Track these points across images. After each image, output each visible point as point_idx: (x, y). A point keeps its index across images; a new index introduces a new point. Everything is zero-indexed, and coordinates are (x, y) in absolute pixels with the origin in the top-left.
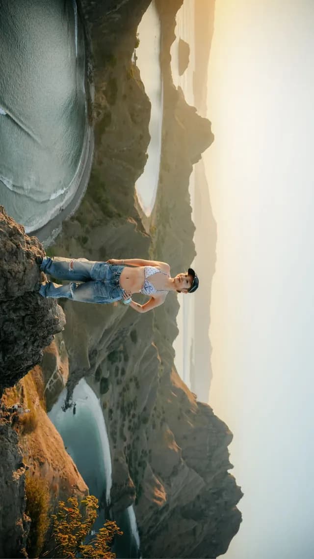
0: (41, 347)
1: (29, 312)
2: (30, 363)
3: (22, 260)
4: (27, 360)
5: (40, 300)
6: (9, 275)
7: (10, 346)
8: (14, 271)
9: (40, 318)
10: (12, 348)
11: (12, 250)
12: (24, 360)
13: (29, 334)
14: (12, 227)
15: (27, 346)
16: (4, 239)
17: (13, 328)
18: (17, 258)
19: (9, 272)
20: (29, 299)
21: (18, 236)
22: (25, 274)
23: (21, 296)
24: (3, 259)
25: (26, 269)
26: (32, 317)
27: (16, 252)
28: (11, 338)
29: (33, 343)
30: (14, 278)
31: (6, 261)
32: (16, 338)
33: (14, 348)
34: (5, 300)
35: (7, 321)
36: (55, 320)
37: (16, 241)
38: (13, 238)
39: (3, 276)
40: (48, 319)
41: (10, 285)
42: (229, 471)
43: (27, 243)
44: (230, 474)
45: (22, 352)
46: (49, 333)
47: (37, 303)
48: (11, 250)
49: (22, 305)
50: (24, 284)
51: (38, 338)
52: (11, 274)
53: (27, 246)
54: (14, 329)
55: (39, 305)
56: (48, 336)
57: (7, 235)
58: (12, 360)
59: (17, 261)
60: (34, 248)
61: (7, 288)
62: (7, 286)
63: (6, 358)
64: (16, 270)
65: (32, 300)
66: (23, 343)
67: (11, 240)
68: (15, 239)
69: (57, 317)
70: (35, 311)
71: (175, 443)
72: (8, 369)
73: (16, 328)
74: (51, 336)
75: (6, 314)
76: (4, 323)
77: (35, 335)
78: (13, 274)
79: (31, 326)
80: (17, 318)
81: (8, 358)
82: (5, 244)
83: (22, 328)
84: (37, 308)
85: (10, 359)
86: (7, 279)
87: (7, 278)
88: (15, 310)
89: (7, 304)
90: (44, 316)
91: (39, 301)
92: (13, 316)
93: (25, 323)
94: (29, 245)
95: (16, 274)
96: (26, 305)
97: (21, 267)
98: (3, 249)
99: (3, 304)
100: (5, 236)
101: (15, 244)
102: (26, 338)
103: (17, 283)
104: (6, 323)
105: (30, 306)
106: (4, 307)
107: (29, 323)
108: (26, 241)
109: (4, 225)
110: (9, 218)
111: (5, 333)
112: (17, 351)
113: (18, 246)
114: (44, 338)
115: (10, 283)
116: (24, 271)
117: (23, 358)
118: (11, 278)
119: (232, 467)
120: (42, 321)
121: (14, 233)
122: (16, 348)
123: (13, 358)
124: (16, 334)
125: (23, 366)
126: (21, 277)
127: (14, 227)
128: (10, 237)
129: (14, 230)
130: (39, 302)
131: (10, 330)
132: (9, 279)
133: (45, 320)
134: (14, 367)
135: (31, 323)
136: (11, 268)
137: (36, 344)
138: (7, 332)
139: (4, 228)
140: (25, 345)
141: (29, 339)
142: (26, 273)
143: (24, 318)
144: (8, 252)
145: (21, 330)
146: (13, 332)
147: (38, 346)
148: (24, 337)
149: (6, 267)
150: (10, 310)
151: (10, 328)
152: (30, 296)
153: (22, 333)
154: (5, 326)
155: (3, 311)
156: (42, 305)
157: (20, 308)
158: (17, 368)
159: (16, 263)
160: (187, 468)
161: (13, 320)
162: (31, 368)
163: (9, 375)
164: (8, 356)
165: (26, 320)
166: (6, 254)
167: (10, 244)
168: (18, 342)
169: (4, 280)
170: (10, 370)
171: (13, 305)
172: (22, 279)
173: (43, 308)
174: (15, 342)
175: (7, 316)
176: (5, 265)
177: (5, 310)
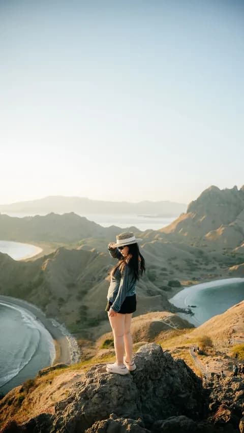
0: (173, 361)
1: (148, 377)
2: (185, 370)
3: (108, 388)
4: (184, 372)
6: (122, 399)
7: (174, 389)
8: (118, 395)
9: (153, 367)
11: (100, 397)
12: (183, 375)
13: (164, 374)
14: (80, 397)
15: (173, 374)
16: (90, 404)
17: (160, 388)
18: (106, 393)
19: (119, 399)
20: (138, 378)
21: (87, 392)
22: (120, 385)
23: (136, 384)
24: (108, 405)
25: (115, 384)
26: (152, 373)
27: (102, 394)
28: (168, 389)
29: (170, 369)
30: (123, 394)
31: (109, 403)
32: (168, 384)
33: (176, 386)
35: (155, 394)
36: (153, 353)
37: (92, 394)
38: (89, 397)
39: (122, 404)
40: (153, 359)
41: (130, 398)
42: (239, 189)
44: (241, 189)
46: (162, 356)
47: (142, 371)
48: (100, 399)
49: (143, 384)
50: (128, 385)
51: (167, 365)
52: (120, 398)
53: (95, 382)
55: (143, 369)
56: (165, 358)
57: (87, 402)
60: (96, 376)
62: (131, 401)
63: (184, 391)
64: (117, 393)
65: (139, 376)
66: (171, 378)
67: (91, 398)
68: (90, 394)
69: (151, 352)
70: (147, 371)
71: (218, 230)
72: (191, 388)
73: (160, 386)
74: (165, 354)
76: (157, 397)
78: (120, 396)
79: (159, 373)
80: (153, 386)
82: (95, 403)
83: (160, 380)
84: (145, 370)
85: (184, 388)
86: (125, 400)
88: (147, 388)
89: (143, 396)
90: (151, 365)
91: (140, 369)
92: (151, 389)
93: (156, 378)
94: (94, 381)
95: (120, 393)
96: (143, 380)
97: (114, 388)
98: (100, 406)
99: (143, 399)
100: (88, 404)
101: (94, 394)
102: (167, 376)
103: (128, 392)
104: (157, 394)
105: (144, 376)
106: (145, 398)
107: (156, 376)
109: (78, 405)
111: (165, 394)
113: (97, 392)
114: (166, 360)
115: (128, 398)
116: (117, 385)
118: (124, 397)
119: (236, 187)
120: (155, 365)
121: (85, 396)
122: (177, 384)
123: (183, 385)
124: (165, 385)
125: (188, 375)
126: (123, 389)
127: (79, 396)
128: (88, 399)
129: (82, 395)
131: (162, 391)
133: (153, 362)
134: (189, 383)
135: (156, 373)
136: (116, 398)
137: (171, 367)
139: (81, 405)
140: (172, 376)
141: (167, 373)
143: (152, 380)
144: (102, 401)
145: (162, 381)
146: (163, 388)
147: (172, 364)
148: (166, 377)
149: (115, 402)
150: (147, 393)
151: (160, 392)
152: (136, 377)
153: (163, 379)
154: (159, 396)
155: (148, 398)
156: (143, 366)
157: (146, 385)
158: (190, 380)
159: (110, 393)
160: (236, 222)
161: (154, 389)
163: (195, 386)
164: (181, 390)
165: (154, 378)
166: (103, 402)
167: (95, 398)
168: (171, 382)
169: (126, 403)
170: (191, 386)
171: (143, 390)
172: (124, 387)
173: (145, 365)
174: (171, 385)
175: (151, 395)
176: (113, 403)
177: (147, 396)
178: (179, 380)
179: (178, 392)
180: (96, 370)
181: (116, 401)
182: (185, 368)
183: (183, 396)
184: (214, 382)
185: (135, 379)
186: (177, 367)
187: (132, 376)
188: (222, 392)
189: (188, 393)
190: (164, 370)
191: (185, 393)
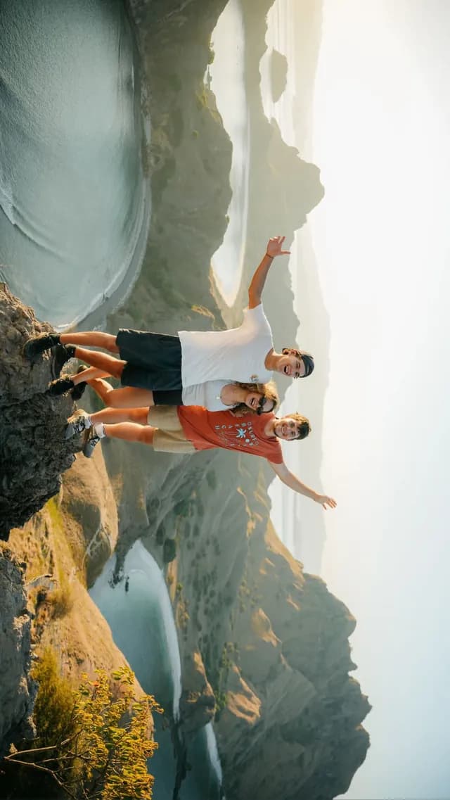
0: (59, 471)
1: (40, 422)
2: (44, 492)
4: (40, 488)
6: (11, 371)
7: (17, 468)
8: (18, 366)
9: (55, 429)
10: (19, 470)
11: (16, 338)
12: (36, 487)
13: (42, 452)
14: (15, 309)
15: (40, 469)
16: (6, 324)
17: (20, 443)
19: (11, 366)
20: (40, 403)
21: (24, 320)
22: (32, 369)
23: (30, 400)
24: (4, 350)
26: (45, 429)
27: (21, 341)
28: (18, 457)
29: (48, 464)
30: (19, 373)
31: (7, 352)
32: (24, 458)
33: (21, 470)
34: (9, 405)
35: (12, 433)
37: (22, 327)
38: (16, 322)
39: (3, 372)
41: (13, 384)
42: (351, 674)
43: (36, 330)
44: (352, 678)
45: (32, 477)
46: (69, 451)
47: (50, 409)
48: (13, 338)
49: (30, 412)
50: (32, 382)
51: (54, 458)
52: (14, 369)
54: (21, 445)
55: (52, 412)
56: (66, 456)
57: (9, 318)
58: (20, 487)
61: (9, 388)
62: (8, 385)
63: (12, 484)
65: (44, 406)
66: (34, 464)
67: (14, 326)
68: (20, 324)
70: (48, 420)
71: (271, 633)
72: (15, 500)
73: (23, 443)
74: (71, 456)
75: (10, 424)
76: (7, 436)
77: (49, 454)
78: (17, 368)
79: (44, 440)
80: (26, 430)
81: (15, 484)
82: (7, 331)
83: (32, 444)
84: (51, 416)
85: (16, 486)
86: (9, 376)
87: (9, 375)
88: (22, 418)
89: (11, 410)
91: (53, 406)
92: (20, 427)
93: (35, 436)
95: (21, 369)
96: (36, 411)
98: (3, 337)
99: (6, 410)
100: (6, 319)
101: (20, 330)
102: (38, 457)
103: (21, 382)
104: (12, 436)
105: (42, 413)
106: (7, 415)
107: (40, 436)
108: (35, 326)
109: (5, 306)
110: (13, 298)
111: (9, 449)
112: (26, 474)
113: (23, 333)
114: (62, 457)
115: (12, 381)
116: (32, 366)
117: (34, 485)
118: (15, 374)
119: (355, 667)
121: (18, 316)
122: (24, 471)
123: (21, 484)
124: (23, 451)
125: (35, 496)
126: (27, 374)
127: (18, 308)
128: (13, 321)
129: (19, 313)
130: (53, 408)
131: (15, 446)
132: (12, 375)
134: (22, 497)
135: (45, 436)
136: (14, 361)
137: (50, 466)
138: (12, 449)
139: (5, 310)
140: (37, 466)
141: (41, 459)
143: (34, 429)
144: (9, 340)
145: (31, 447)
146: (19, 448)
147: (54, 470)
148: (35, 456)
149: (7, 360)
150: (14, 419)
151: (15, 443)
152: (40, 399)
153: (33, 450)
154: (8, 440)
155: (7, 420)
156: (57, 412)
157: (27, 417)
158: (27, 498)
160: (288, 667)
161: (20, 433)
162: (46, 499)
163: (17, 509)
164: (14, 481)
165: (37, 433)
166: (8, 342)
167: (13, 331)
168: (28, 462)
169: (5, 377)
170: (17, 501)
171: (19, 412)
172: (29, 377)
173: (59, 415)
174: (23, 462)
175: (11, 427)
176: (7, 357)
177: (9, 419)
178: (30, 477)
179: (10, 475)
181: (9, 362)
183: (4, 483)
185: (37, 398)
186: (49, 478)
189: (8, 493)
191: (9, 487)
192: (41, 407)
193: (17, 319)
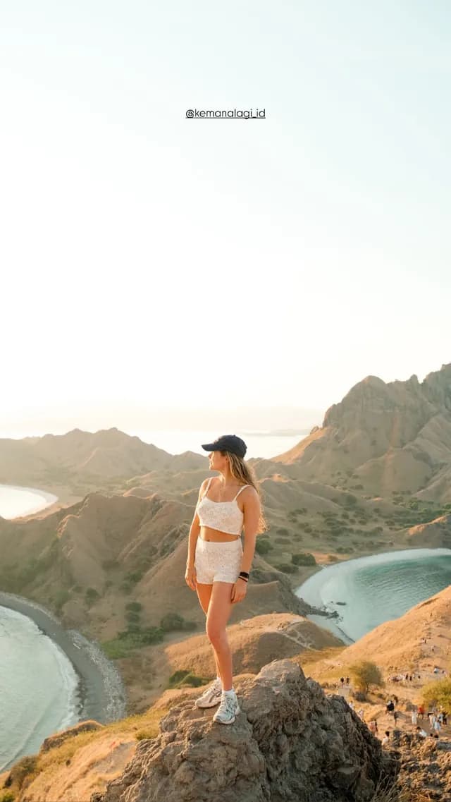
0: (324, 699)
1: (280, 728)
2: (348, 717)
3: (206, 748)
4: (346, 723)
5: (263, 710)
6: (233, 774)
7: (330, 755)
8: (226, 765)
9: (288, 707)
10: (332, 753)
11: (191, 769)
12: (346, 728)
13: (309, 723)
14: (151, 771)
15: (327, 725)
16: (173, 786)
17: (303, 753)
18: (203, 760)
19: (227, 774)
20: (262, 730)
21: (165, 759)
22: (228, 744)
23: (259, 743)
24: (207, 785)
25: (219, 742)
26: (287, 720)
27: (194, 762)
28: (318, 754)
29: (319, 713)
30: (236, 763)
31: (210, 780)
32: (318, 747)
35: (294, 765)
36: (288, 681)
37: (175, 763)
38: (170, 769)
39: (234, 785)
40: (288, 692)
42: (421, 381)
44: (425, 380)
45: (337, 733)
46: (304, 688)
47: (268, 715)
48: (191, 773)
49: (271, 742)
50: (244, 744)
51: (313, 705)
52: (231, 769)
53: (179, 739)
54: (305, 752)
55: (271, 711)
56: (309, 690)
57: (165, 780)
58: (348, 749)
59: (209, 759)
60: (182, 725)
61: (252, 775)
62: (250, 776)
63: (348, 762)
64: (224, 761)
65: (264, 725)
66: (324, 732)
67: (174, 772)
68: (171, 764)
69: (283, 677)
70: (278, 717)
71: (383, 457)
72: (362, 755)
73: (303, 749)
74: (309, 683)
75: (285, 768)
76: (298, 771)
77: (310, 712)
78: (231, 765)
79: (299, 721)
81: (347, 757)
82: (182, 783)
84: (274, 714)
85: (348, 755)
86: (240, 776)
87: (238, 776)
88: (279, 751)
89: (271, 769)
90: (286, 703)
91: (264, 712)
92: (286, 754)
93: (295, 732)
94: (178, 736)
95: (230, 761)
96: (271, 734)
97: (218, 751)
98: (191, 788)
99: (271, 776)
100: (167, 785)
101: (180, 764)
102: (314, 727)
103: (245, 758)
104: (297, 766)
105: (272, 726)
106: (276, 773)
107: (296, 726)
111: (311, 767)
112: (336, 743)
113: (184, 759)
114: (312, 696)
115: (246, 771)
116: (224, 744)
117: (345, 731)
118: (236, 769)
119: (414, 378)
120: (292, 704)
121: (161, 767)
122: (334, 746)
123: (346, 749)
124: (312, 748)
125: (354, 729)
126: (235, 751)
127: (149, 768)
128: (168, 774)
129: (156, 766)
130: (266, 711)
131: (307, 759)
132: (239, 772)
133: (289, 698)
134: (358, 746)
135: (295, 720)
136: (222, 771)
137: (321, 709)
138: (311, 764)
139: (154, 786)
140: (325, 728)
141: (315, 723)
142: (227, 742)
143: (288, 736)
144: (194, 778)
145: (305, 739)
146: (309, 753)
147: (323, 704)
148: (314, 731)
149: (221, 780)
150: (279, 763)
151: (305, 762)
152: (258, 729)
153: (307, 735)
154: (302, 769)
155: (281, 773)
156: (271, 707)
157: (277, 745)
158: (357, 739)
159: (211, 761)
160: (418, 441)
161: (292, 754)
163: (369, 752)
164: (344, 760)
165: (290, 730)
166: (198, 780)
167: (181, 773)
168: (323, 742)
169: (241, 783)
170: (362, 752)
171: (272, 757)
172: (238, 748)
173: (274, 704)
174: (323, 748)
175: (287, 767)
176: (216, 781)
177: (280, 770)
178: (339, 738)
179: (338, 764)
180: (181, 715)
181: (222, 777)
182: (349, 713)
183: (348, 772)
184: (401, 750)
185: (256, 733)
186: (332, 711)
187: (250, 726)
188: (419, 772)
189: (357, 766)
190: (309, 716)
191: (351, 765)
192: (267, 728)
193: (164, 767)
